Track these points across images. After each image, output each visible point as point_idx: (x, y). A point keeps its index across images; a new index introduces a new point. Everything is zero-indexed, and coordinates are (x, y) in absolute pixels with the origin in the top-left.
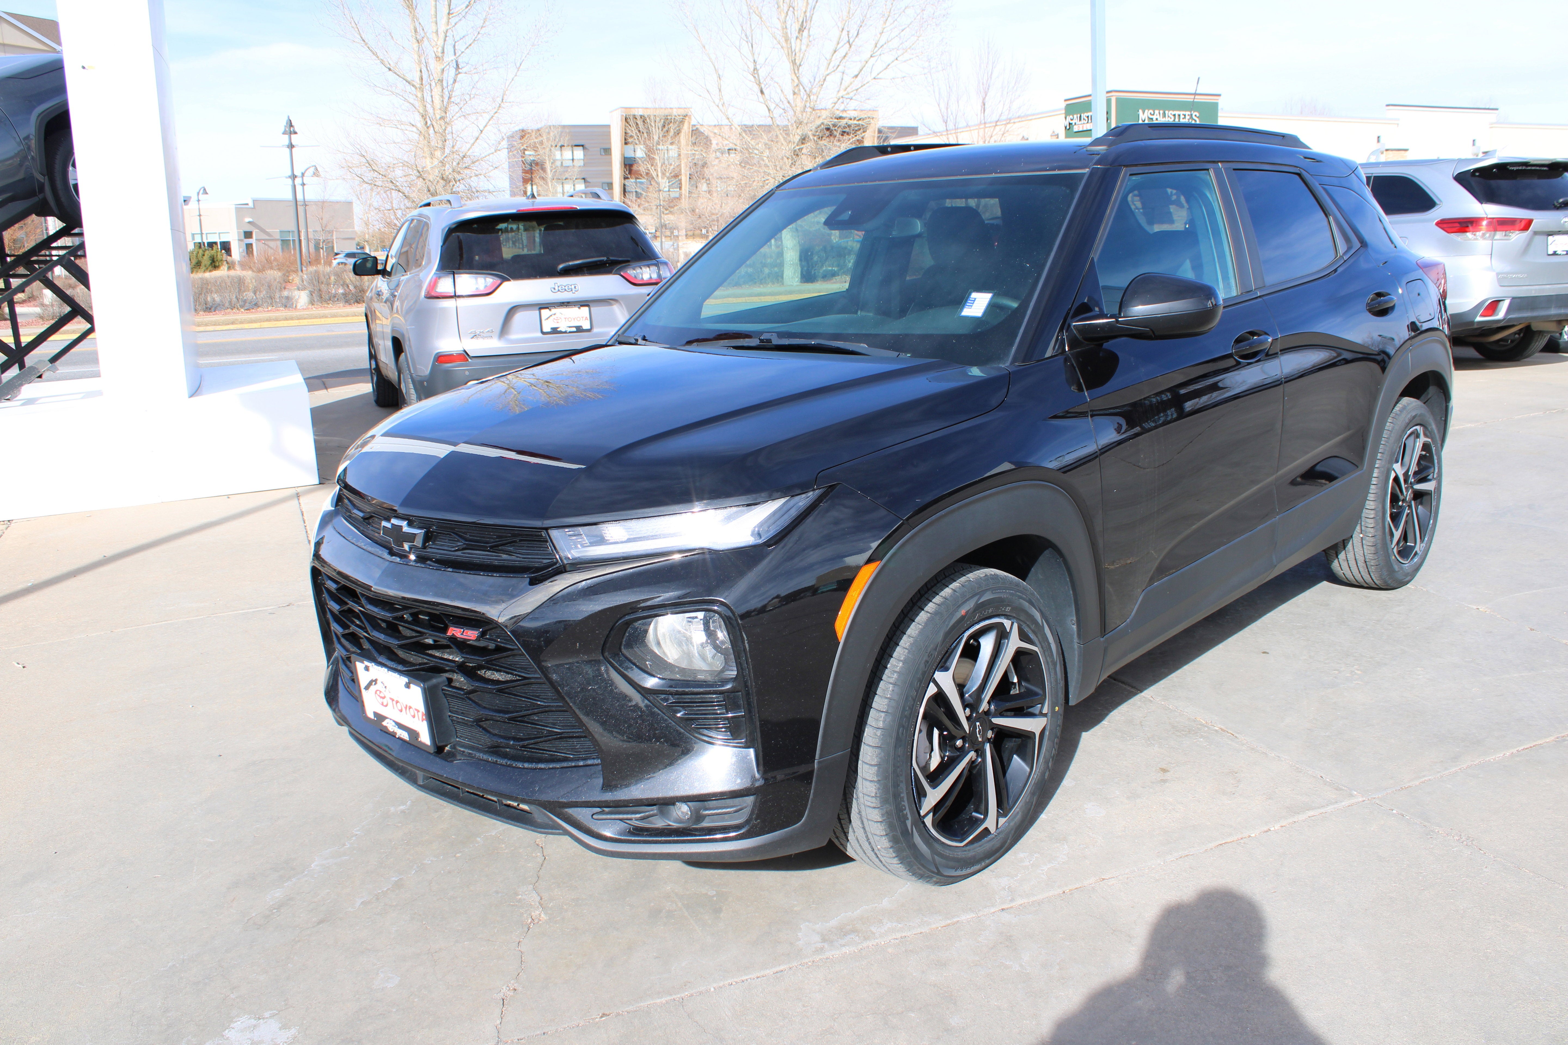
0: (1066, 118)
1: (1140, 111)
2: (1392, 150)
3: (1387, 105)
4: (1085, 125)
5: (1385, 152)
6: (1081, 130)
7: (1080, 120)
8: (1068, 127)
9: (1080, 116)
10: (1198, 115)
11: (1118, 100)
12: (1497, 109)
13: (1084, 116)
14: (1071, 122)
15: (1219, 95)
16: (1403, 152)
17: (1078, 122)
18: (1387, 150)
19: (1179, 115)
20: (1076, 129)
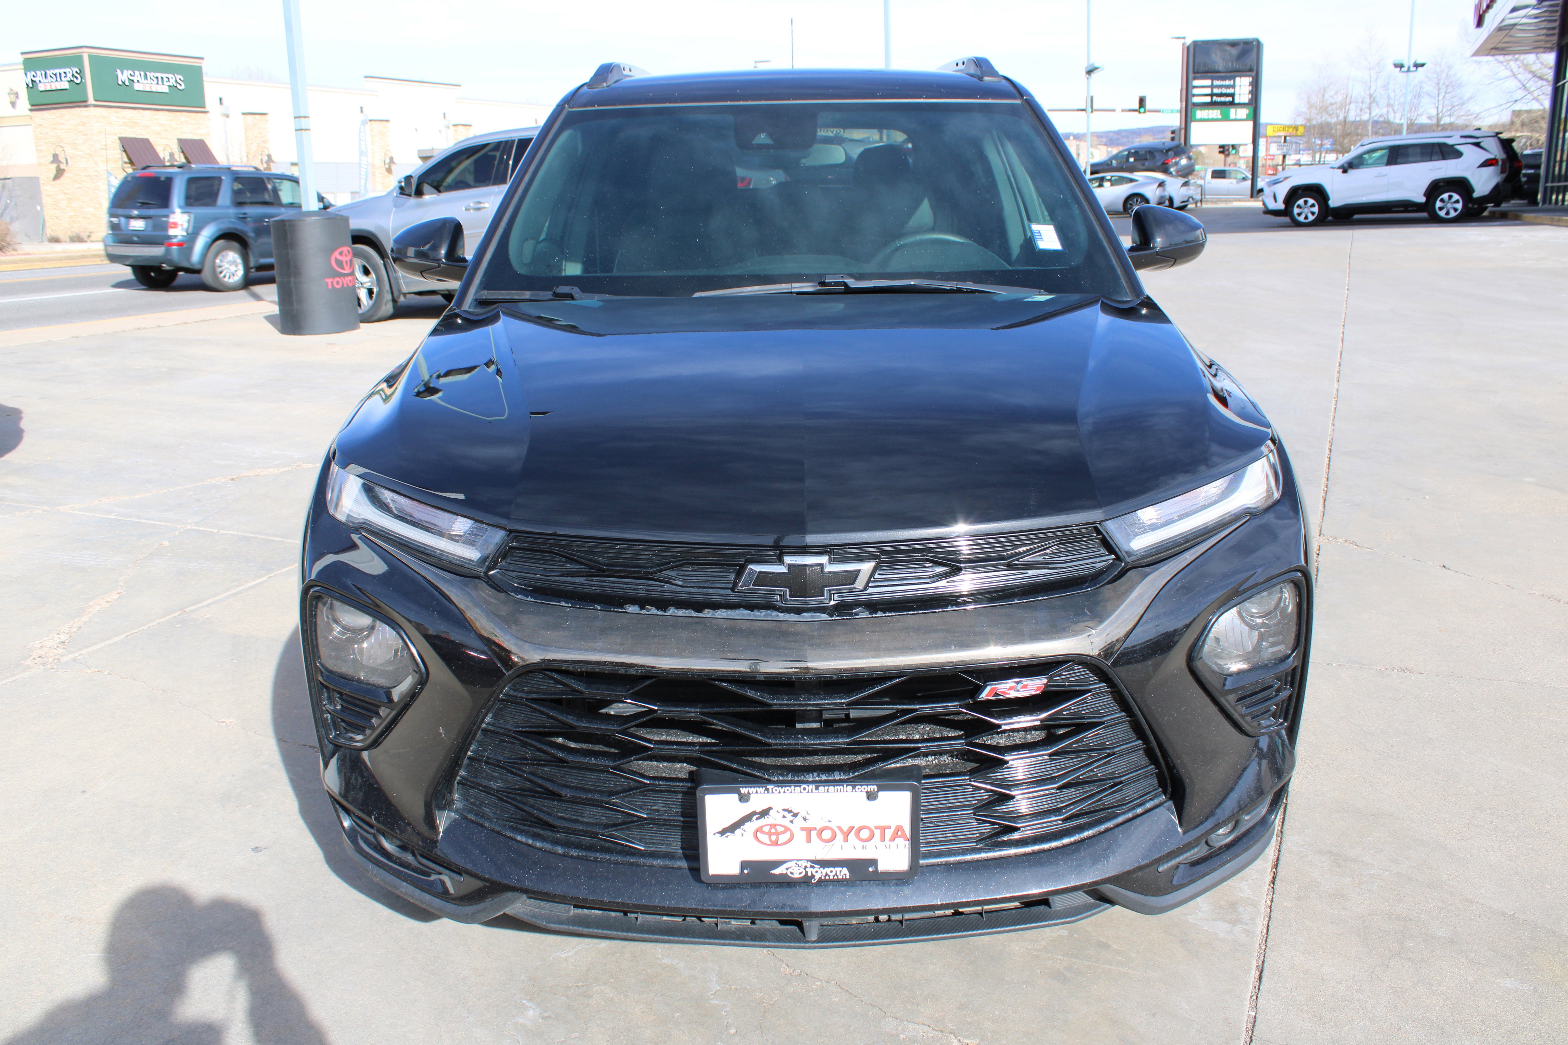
0: (26, 74)
1: (119, 71)
2: (375, 121)
3: (366, 77)
4: (53, 84)
5: (369, 123)
6: (49, 89)
7: (46, 77)
8: (31, 85)
9: (46, 74)
10: (182, 79)
11: (91, 57)
12: (460, 86)
13: (49, 73)
14: (34, 79)
15: (202, 59)
16: (385, 123)
17: (43, 80)
18: (370, 120)
19: (162, 78)
20: (41, 87)
